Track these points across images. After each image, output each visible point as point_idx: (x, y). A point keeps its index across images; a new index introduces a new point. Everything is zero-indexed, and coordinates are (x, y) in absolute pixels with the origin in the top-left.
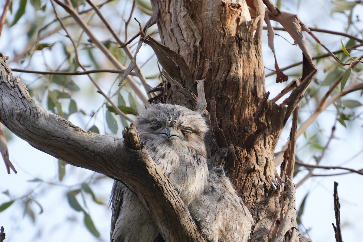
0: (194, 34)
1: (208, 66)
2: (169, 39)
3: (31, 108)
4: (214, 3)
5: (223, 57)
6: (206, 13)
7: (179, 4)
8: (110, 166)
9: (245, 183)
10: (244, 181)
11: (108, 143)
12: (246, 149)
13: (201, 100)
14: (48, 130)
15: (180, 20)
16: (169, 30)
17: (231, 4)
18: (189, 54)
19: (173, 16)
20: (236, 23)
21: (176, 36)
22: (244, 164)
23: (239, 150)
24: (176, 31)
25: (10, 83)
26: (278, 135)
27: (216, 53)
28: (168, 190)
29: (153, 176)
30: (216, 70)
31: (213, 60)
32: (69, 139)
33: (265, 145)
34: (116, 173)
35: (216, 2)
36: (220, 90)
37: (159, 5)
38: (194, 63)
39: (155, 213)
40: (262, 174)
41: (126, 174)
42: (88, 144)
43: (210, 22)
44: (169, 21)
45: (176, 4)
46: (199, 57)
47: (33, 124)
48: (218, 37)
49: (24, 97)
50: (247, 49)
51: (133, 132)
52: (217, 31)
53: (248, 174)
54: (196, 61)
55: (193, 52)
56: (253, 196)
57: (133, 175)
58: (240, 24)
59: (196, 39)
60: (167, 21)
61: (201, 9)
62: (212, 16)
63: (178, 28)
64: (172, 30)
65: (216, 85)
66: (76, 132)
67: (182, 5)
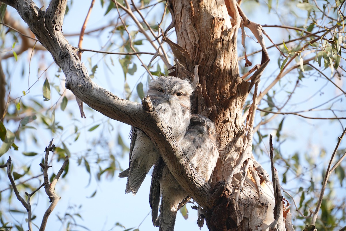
0: (195, 36)
1: (203, 56)
2: (180, 38)
3: (88, 83)
4: (208, 17)
5: (212, 51)
6: (203, 23)
7: (187, 17)
8: (134, 121)
9: (222, 129)
10: (222, 128)
11: (133, 107)
12: (223, 108)
13: (196, 78)
14: (97, 98)
15: (187, 27)
16: (181, 33)
17: (218, 18)
18: (191, 48)
19: (183, 24)
20: (221, 29)
21: (184, 37)
22: (222, 117)
23: (219, 109)
24: (184, 33)
25: (77, 67)
26: (245, 99)
27: (207, 48)
28: (169, 137)
29: (160, 128)
30: (207, 59)
31: (205, 52)
32: (110, 103)
33: (236, 105)
34: (137, 125)
35: (209, 17)
36: (209, 71)
37: (175, 17)
38: (194, 54)
39: (161, 150)
40: (233, 123)
41: (144, 126)
42: (121, 107)
43: (205, 29)
44: (181, 27)
45: (185, 17)
46: (197, 50)
47: (89, 93)
48: (209, 38)
49: (85, 76)
50: (227, 46)
51: (148, 101)
52: (209, 34)
53: (224, 123)
54: (196, 52)
55: (194, 47)
56: (227, 137)
57: (148, 127)
58: (223, 30)
59: (196, 39)
60: (180, 27)
61: (200, 21)
62: (206, 25)
63: (186, 32)
64: (182, 33)
65: (207, 68)
66: (114, 99)
67: (189, 18)
